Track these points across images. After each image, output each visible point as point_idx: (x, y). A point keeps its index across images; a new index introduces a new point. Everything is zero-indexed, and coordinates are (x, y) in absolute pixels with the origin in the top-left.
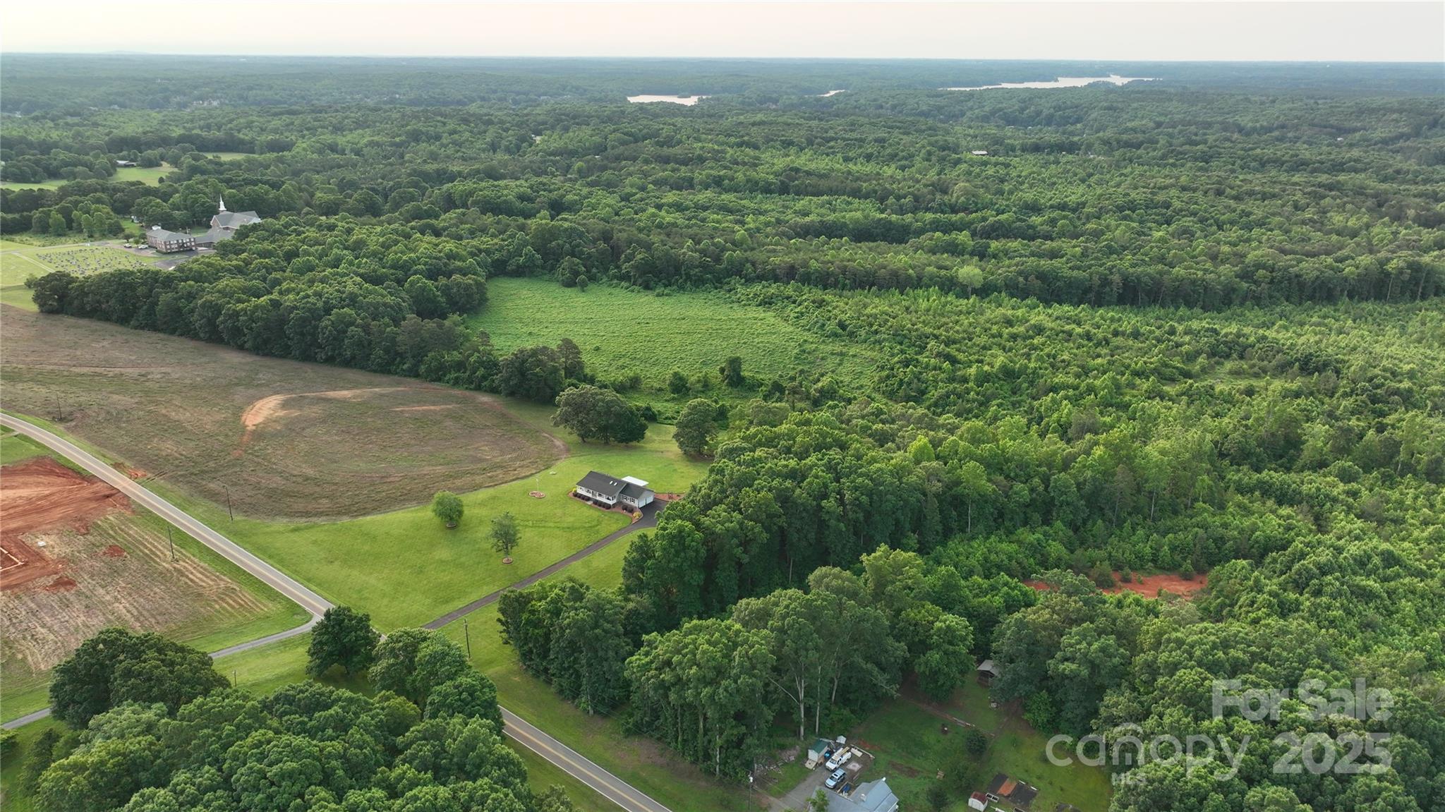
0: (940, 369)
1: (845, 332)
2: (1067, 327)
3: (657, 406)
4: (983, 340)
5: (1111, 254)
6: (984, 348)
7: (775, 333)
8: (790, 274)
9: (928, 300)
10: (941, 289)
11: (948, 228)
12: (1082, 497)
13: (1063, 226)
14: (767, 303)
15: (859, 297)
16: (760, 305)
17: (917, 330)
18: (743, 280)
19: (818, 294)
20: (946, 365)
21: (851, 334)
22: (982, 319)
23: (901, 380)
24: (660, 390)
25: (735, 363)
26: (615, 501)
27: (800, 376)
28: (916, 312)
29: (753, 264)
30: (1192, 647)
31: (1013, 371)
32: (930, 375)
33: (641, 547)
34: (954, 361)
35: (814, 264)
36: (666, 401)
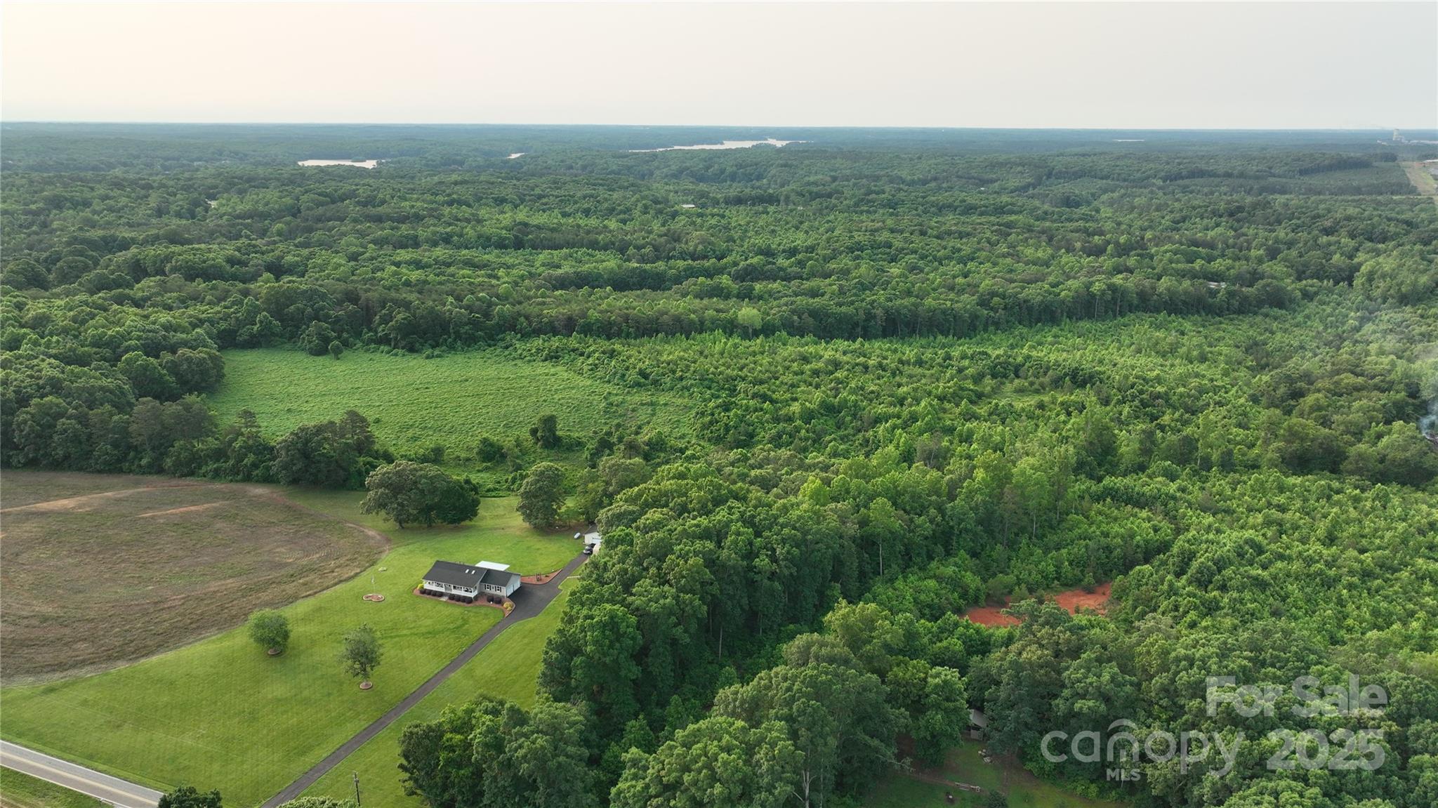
0: (762, 409)
1: (646, 380)
2: (859, 361)
3: (475, 478)
4: (788, 378)
5: (864, 290)
6: (793, 386)
7: (573, 388)
8: (569, 326)
9: (720, 343)
10: (725, 332)
11: (709, 274)
12: (979, 522)
13: (811, 267)
14: (553, 357)
15: (648, 345)
16: (546, 360)
17: (721, 373)
18: (519, 336)
19: (605, 344)
20: (767, 405)
21: (656, 383)
22: (779, 359)
23: (726, 425)
24: (468, 460)
25: (550, 422)
26: (476, 593)
27: (617, 430)
29: (527, 317)
31: (833, 406)
32: (753, 417)
34: (772, 401)
35: (594, 314)
36: (479, 471)
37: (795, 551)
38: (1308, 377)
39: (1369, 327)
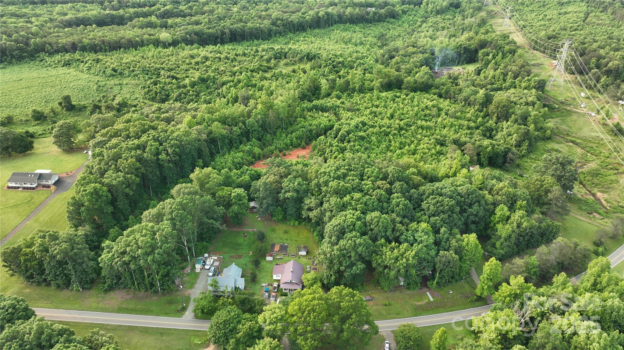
0: (172, 83)
1: (116, 73)
2: (217, 56)
3: (31, 130)
4: (184, 67)
5: (221, 20)
6: (186, 70)
7: (79, 80)
8: (74, 47)
9: (151, 52)
10: (154, 45)
11: (145, 15)
12: (259, 127)
13: (196, 9)
14: (67, 64)
15: (116, 55)
16: (63, 66)
17: (152, 67)
18: (47, 54)
19: (93, 56)
20: (174, 81)
21: (121, 74)
22: (180, 57)
23: (156, 92)
24: (27, 121)
25: (67, 99)
26: (36, 185)
27: (103, 99)
28: (148, 58)
29: (50, 44)
30: (329, 173)
31: (204, 79)
32: (168, 87)
33: (74, 203)
34: (177, 79)
35: (86, 41)
36: (34, 126)
37: (177, 150)
38: (397, 50)
39: (424, 25)
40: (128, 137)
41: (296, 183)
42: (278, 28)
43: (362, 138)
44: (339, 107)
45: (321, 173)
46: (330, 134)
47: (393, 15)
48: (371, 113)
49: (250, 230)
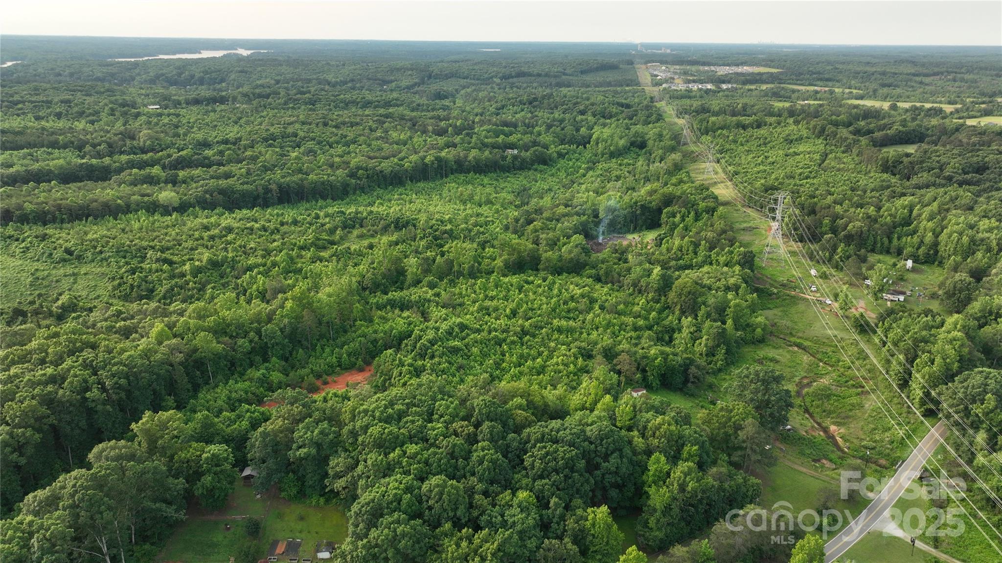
0: (161, 270)
1: (71, 256)
2: (248, 225)
4: (190, 244)
5: (267, 171)
6: (192, 249)
7: (4, 269)
8: (7, 217)
9: (139, 222)
10: (148, 211)
11: (142, 165)
12: (285, 337)
13: (229, 155)
15: (79, 227)
17: (135, 245)
19: (39, 230)
20: (165, 267)
21: (79, 258)
22: (185, 229)
23: (132, 285)
27: (39, 299)
28: (131, 231)
30: (373, 412)
31: (218, 262)
32: (154, 277)
34: (171, 263)
35: (28, 207)
37: (123, 381)
38: (539, 211)
39: (591, 173)
40: (43, 362)
41: (316, 431)
42: (358, 182)
43: (455, 351)
44: (429, 301)
45: (359, 413)
46: (407, 345)
47: (544, 161)
48: (480, 309)
49: (238, 518)
